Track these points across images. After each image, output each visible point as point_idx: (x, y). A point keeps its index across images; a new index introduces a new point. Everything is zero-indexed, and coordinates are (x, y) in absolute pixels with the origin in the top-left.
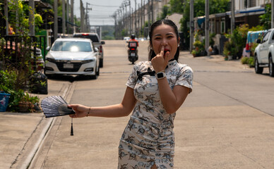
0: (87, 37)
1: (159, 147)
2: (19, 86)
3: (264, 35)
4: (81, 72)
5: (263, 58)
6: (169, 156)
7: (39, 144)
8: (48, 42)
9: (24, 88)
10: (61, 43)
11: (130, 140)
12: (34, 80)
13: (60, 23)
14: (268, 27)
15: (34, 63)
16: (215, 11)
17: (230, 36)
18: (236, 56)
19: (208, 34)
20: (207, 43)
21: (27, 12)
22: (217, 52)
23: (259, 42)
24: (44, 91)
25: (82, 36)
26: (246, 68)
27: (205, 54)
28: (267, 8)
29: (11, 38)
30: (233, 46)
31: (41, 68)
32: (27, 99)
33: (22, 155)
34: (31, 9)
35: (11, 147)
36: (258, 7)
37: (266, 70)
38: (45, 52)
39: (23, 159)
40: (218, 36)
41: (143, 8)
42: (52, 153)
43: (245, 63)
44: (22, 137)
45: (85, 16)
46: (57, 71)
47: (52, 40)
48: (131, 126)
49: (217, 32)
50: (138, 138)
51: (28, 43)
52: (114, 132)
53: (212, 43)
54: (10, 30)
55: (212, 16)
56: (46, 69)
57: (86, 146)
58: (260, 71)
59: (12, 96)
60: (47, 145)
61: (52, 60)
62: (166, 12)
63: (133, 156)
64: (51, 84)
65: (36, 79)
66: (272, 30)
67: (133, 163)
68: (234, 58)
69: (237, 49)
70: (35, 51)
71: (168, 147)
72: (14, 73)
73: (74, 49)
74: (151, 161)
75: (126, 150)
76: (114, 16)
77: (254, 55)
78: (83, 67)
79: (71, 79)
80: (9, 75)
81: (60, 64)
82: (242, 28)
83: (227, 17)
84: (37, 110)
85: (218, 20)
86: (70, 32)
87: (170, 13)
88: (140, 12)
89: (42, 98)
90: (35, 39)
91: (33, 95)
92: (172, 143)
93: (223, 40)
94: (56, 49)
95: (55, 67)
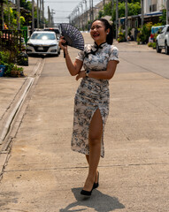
0: (53, 30)
1: (101, 98)
2: (11, 61)
3: (162, 28)
4: (49, 52)
5: (161, 43)
6: (106, 103)
7: (24, 96)
8: (28, 34)
9: (14, 62)
10: (37, 34)
11: (82, 93)
12: (20, 57)
13: (36, 22)
14: (165, 24)
15: (20, 47)
16: (131, 14)
17: (141, 30)
18: (145, 42)
19: (128, 28)
20: (127, 34)
21: (15, 15)
22: (133, 39)
23: (159, 33)
24: (26, 64)
25: (49, 30)
26: (151, 49)
27: (125, 41)
28: (164, 12)
29: (6, 31)
30: (143, 35)
31: (24, 50)
32: (16, 69)
33: (13, 103)
34: (18, 13)
35: (6, 98)
36: (158, 12)
37: (163, 51)
38: (27, 40)
39: (14, 106)
40: (133, 30)
41: (87, 12)
42: (32, 102)
43: (150, 46)
44: (13, 92)
45: (51, 18)
46: (34, 52)
47: (31, 33)
48: (82, 85)
49: (133, 27)
50: (88, 92)
51: (16, 34)
52: (70, 89)
53: (130, 34)
54: (5, 26)
55: (129, 17)
56: (27, 50)
57: (52, 98)
58: (159, 51)
59: (7, 67)
60: (29, 97)
61: (31, 45)
62: (101, 15)
63: (84, 104)
64: (31, 60)
65: (21, 57)
66: (167, 25)
67: (84, 108)
68: (143, 43)
69: (145, 37)
70: (20, 39)
71: (106, 98)
72: (8, 53)
73: (45, 38)
74: (96, 106)
75: (80, 100)
76: (69, 18)
77: (156, 41)
78: (50, 49)
79: (43, 57)
80: (5, 54)
81: (36, 47)
82: (148, 25)
83: (139, 17)
84: (22, 76)
85: (133, 19)
86: (42, 27)
87: (104, 15)
88: (85, 15)
89: (25, 68)
90: (20, 32)
91: (20, 67)
92: (108, 96)
93: (137, 32)
94: (33, 38)
95: (33, 49)
